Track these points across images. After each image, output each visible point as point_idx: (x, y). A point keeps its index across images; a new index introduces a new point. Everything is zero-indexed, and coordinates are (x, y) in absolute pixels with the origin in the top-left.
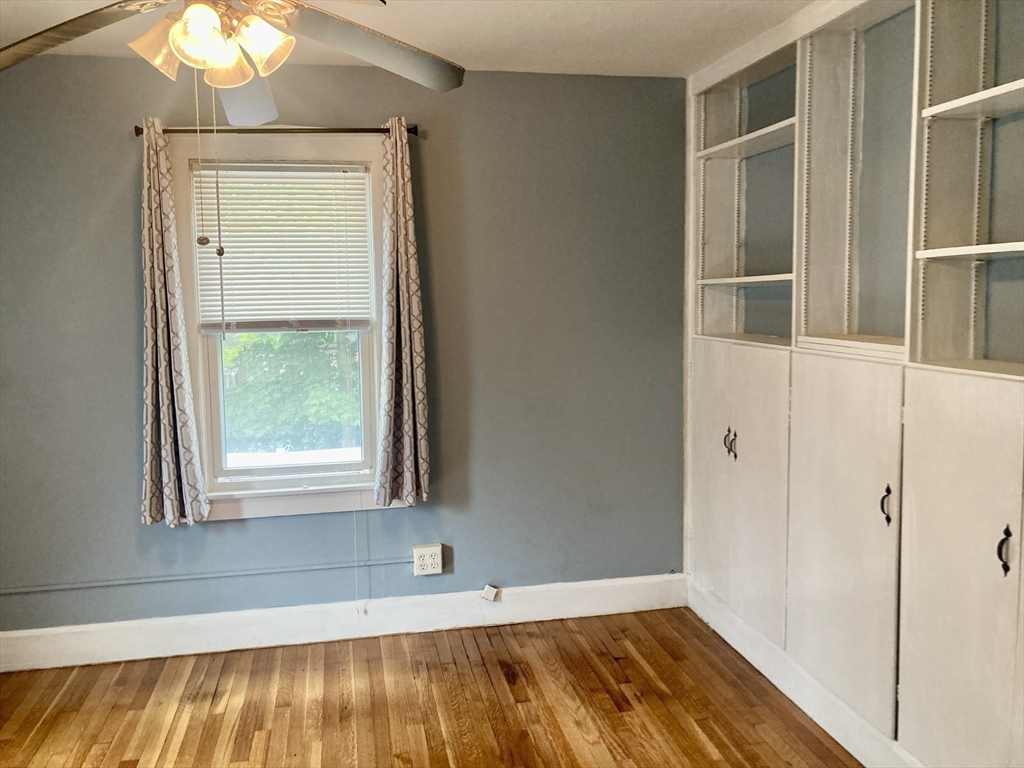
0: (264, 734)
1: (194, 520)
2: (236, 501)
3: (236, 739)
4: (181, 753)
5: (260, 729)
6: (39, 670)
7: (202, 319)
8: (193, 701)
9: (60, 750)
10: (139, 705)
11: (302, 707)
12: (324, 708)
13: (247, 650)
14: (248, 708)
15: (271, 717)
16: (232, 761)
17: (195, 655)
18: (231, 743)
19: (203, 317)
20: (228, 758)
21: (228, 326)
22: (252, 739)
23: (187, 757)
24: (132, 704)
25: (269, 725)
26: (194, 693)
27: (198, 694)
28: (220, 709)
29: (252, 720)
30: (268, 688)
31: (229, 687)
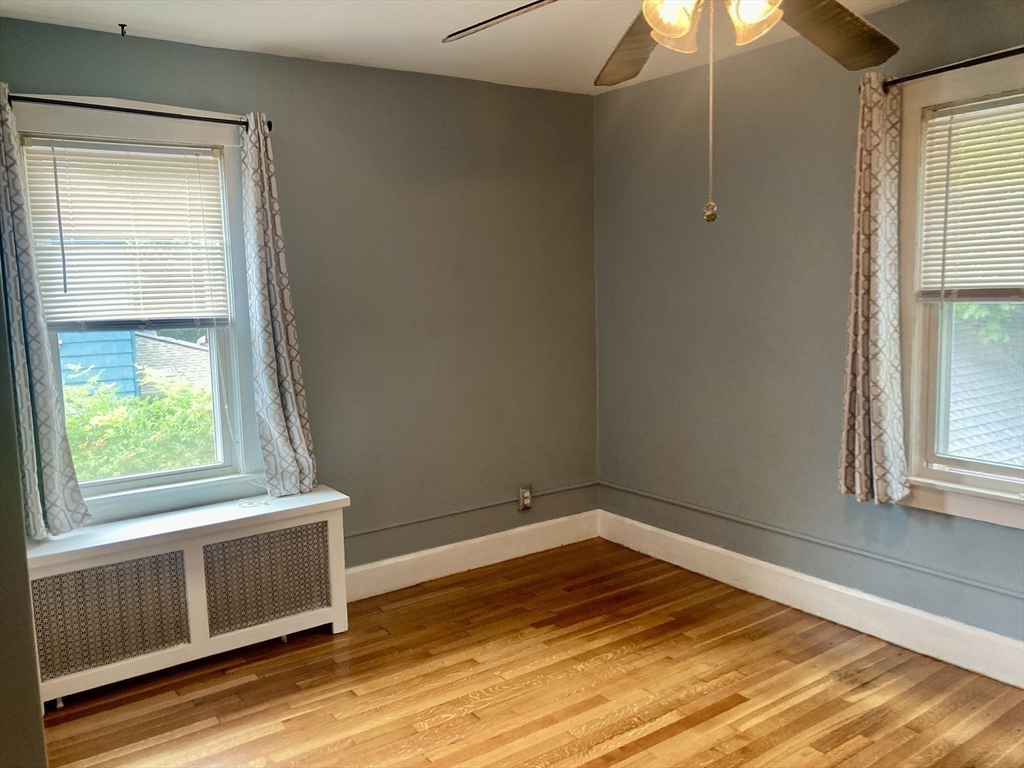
0: (866, 740)
1: (879, 500)
2: (941, 492)
3: (838, 730)
4: (781, 715)
5: (866, 734)
6: (764, 598)
7: (923, 286)
8: (840, 680)
9: (710, 661)
10: (796, 659)
11: (930, 739)
12: (951, 754)
13: (940, 661)
14: (878, 712)
15: (890, 730)
16: (811, 745)
17: (888, 642)
18: (829, 731)
19: (925, 283)
20: (812, 740)
21: (948, 294)
22: (848, 740)
23: (783, 719)
24: (794, 656)
25: (877, 737)
26: (850, 673)
27: (852, 675)
28: (852, 699)
29: (871, 723)
30: (919, 705)
31: (884, 685)
